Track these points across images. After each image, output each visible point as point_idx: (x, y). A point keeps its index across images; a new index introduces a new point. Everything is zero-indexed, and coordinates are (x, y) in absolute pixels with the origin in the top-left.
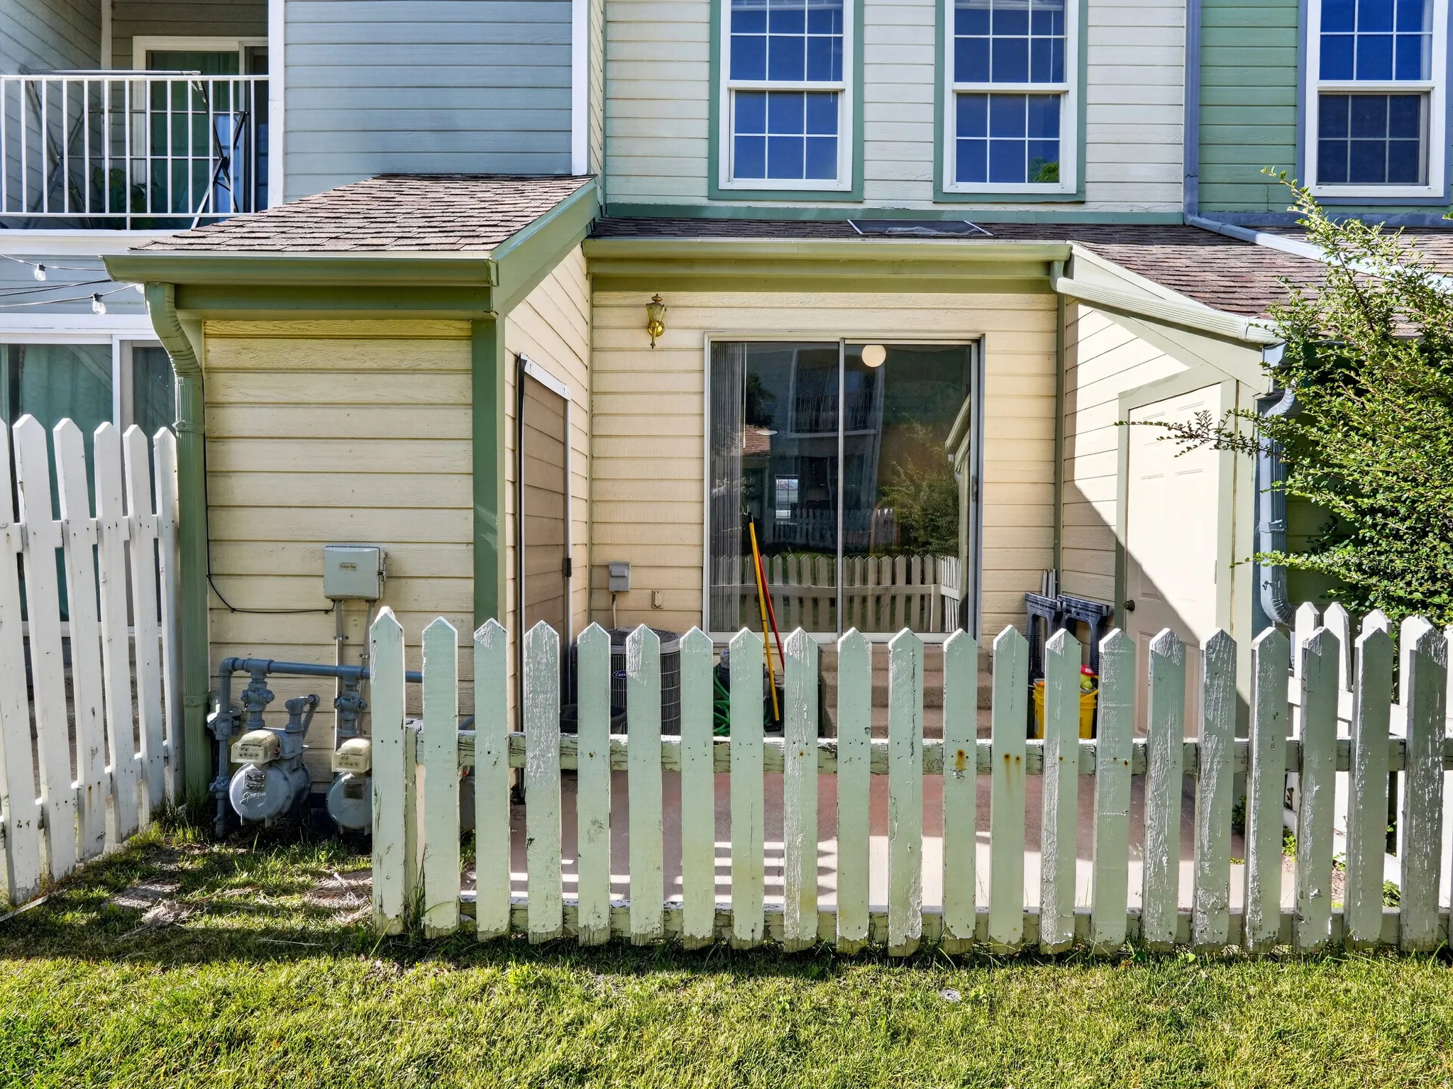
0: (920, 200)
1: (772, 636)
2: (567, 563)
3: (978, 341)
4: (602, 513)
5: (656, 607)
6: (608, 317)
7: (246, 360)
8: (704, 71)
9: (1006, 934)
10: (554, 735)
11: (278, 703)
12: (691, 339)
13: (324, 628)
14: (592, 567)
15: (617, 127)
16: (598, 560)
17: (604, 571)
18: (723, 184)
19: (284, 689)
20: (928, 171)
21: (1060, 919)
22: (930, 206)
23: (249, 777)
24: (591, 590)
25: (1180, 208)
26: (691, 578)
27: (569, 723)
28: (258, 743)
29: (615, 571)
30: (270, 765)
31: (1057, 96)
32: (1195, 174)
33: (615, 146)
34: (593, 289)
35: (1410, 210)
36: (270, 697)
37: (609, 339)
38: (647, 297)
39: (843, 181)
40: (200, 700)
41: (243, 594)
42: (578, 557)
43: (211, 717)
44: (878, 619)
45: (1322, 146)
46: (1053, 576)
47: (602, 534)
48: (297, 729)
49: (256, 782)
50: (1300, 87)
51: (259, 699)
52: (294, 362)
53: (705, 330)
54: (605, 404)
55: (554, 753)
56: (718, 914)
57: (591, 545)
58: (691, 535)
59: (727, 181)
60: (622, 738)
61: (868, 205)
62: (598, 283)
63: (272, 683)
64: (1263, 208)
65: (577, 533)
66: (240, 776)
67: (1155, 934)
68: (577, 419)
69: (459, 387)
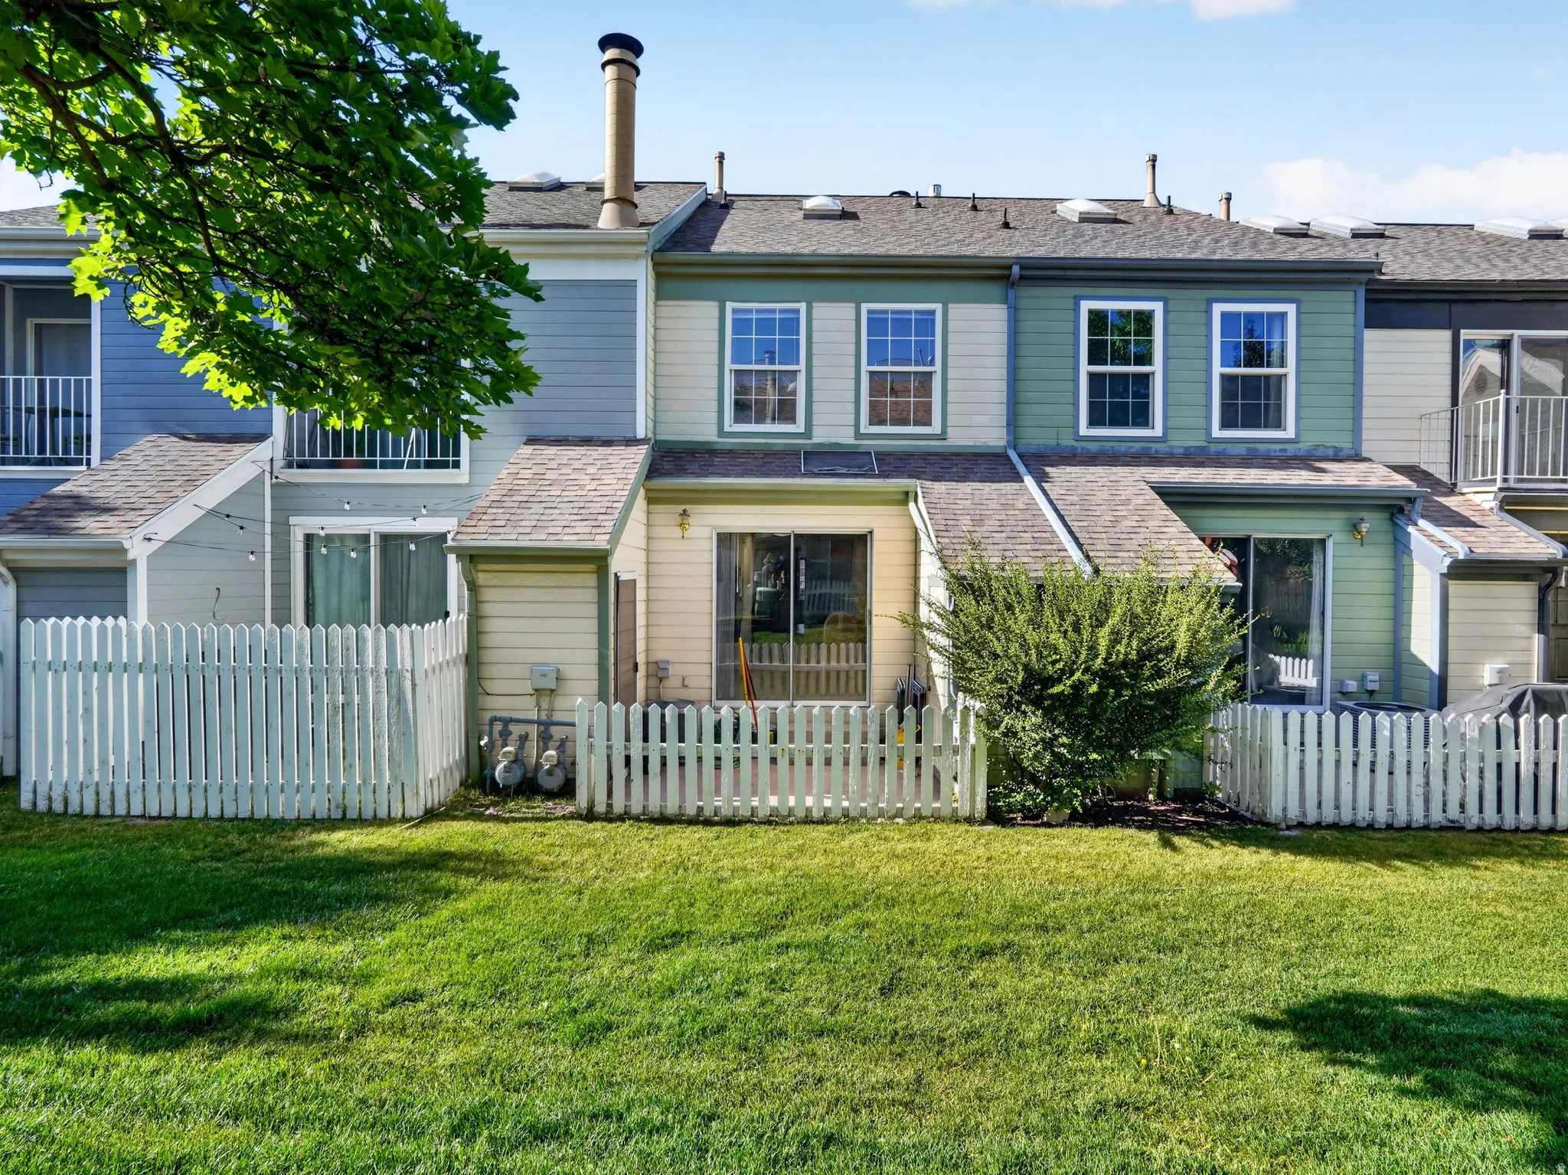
0: (845, 437)
1: (750, 702)
2: (636, 665)
3: (871, 532)
4: (654, 632)
5: (685, 686)
6: (657, 519)
7: (495, 582)
8: (715, 359)
9: (801, 814)
10: (641, 743)
11: (515, 736)
12: (705, 532)
13: (531, 702)
14: (648, 663)
15: (662, 393)
16: (652, 659)
17: (655, 666)
18: (727, 429)
19: (516, 730)
20: (850, 419)
21: (819, 809)
22: (852, 441)
23: (505, 767)
24: (648, 676)
25: (1003, 443)
26: (706, 670)
27: (646, 739)
28: (510, 752)
29: (661, 666)
30: (513, 762)
31: (931, 373)
32: (1013, 423)
33: (661, 405)
34: (649, 504)
35: (1142, 444)
36: (510, 733)
37: (658, 532)
38: (680, 508)
39: (799, 427)
40: (476, 735)
41: (492, 686)
42: (641, 659)
43: (482, 743)
44: (817, 689)
45: (1091, 404)
46: (912, 668)
47: (654, 645)
48: (521, 747)
49: (507, 769)
50: (1076, 368)
51: (505, 735)
52: (516, 583)
53: (714, 527)
54: (655, 569)
55: (640, 750)
56: (698, 807)
57: (647, 650)
58: (706, 645)
59: (730, 426)
60: (665, 745)
61: (815, 440)
62: (650, 501)
63: (512, 727)
64: (1054, 442)
65: (641, 646)
66: (500, 767)
67: (852, 814)
68: (641, 595)
69: (592, 595)
